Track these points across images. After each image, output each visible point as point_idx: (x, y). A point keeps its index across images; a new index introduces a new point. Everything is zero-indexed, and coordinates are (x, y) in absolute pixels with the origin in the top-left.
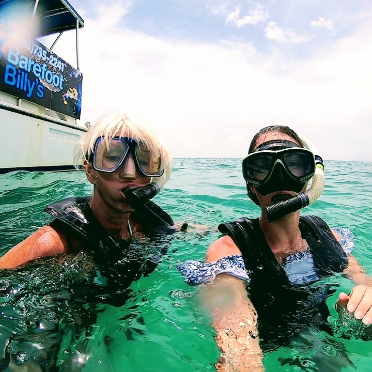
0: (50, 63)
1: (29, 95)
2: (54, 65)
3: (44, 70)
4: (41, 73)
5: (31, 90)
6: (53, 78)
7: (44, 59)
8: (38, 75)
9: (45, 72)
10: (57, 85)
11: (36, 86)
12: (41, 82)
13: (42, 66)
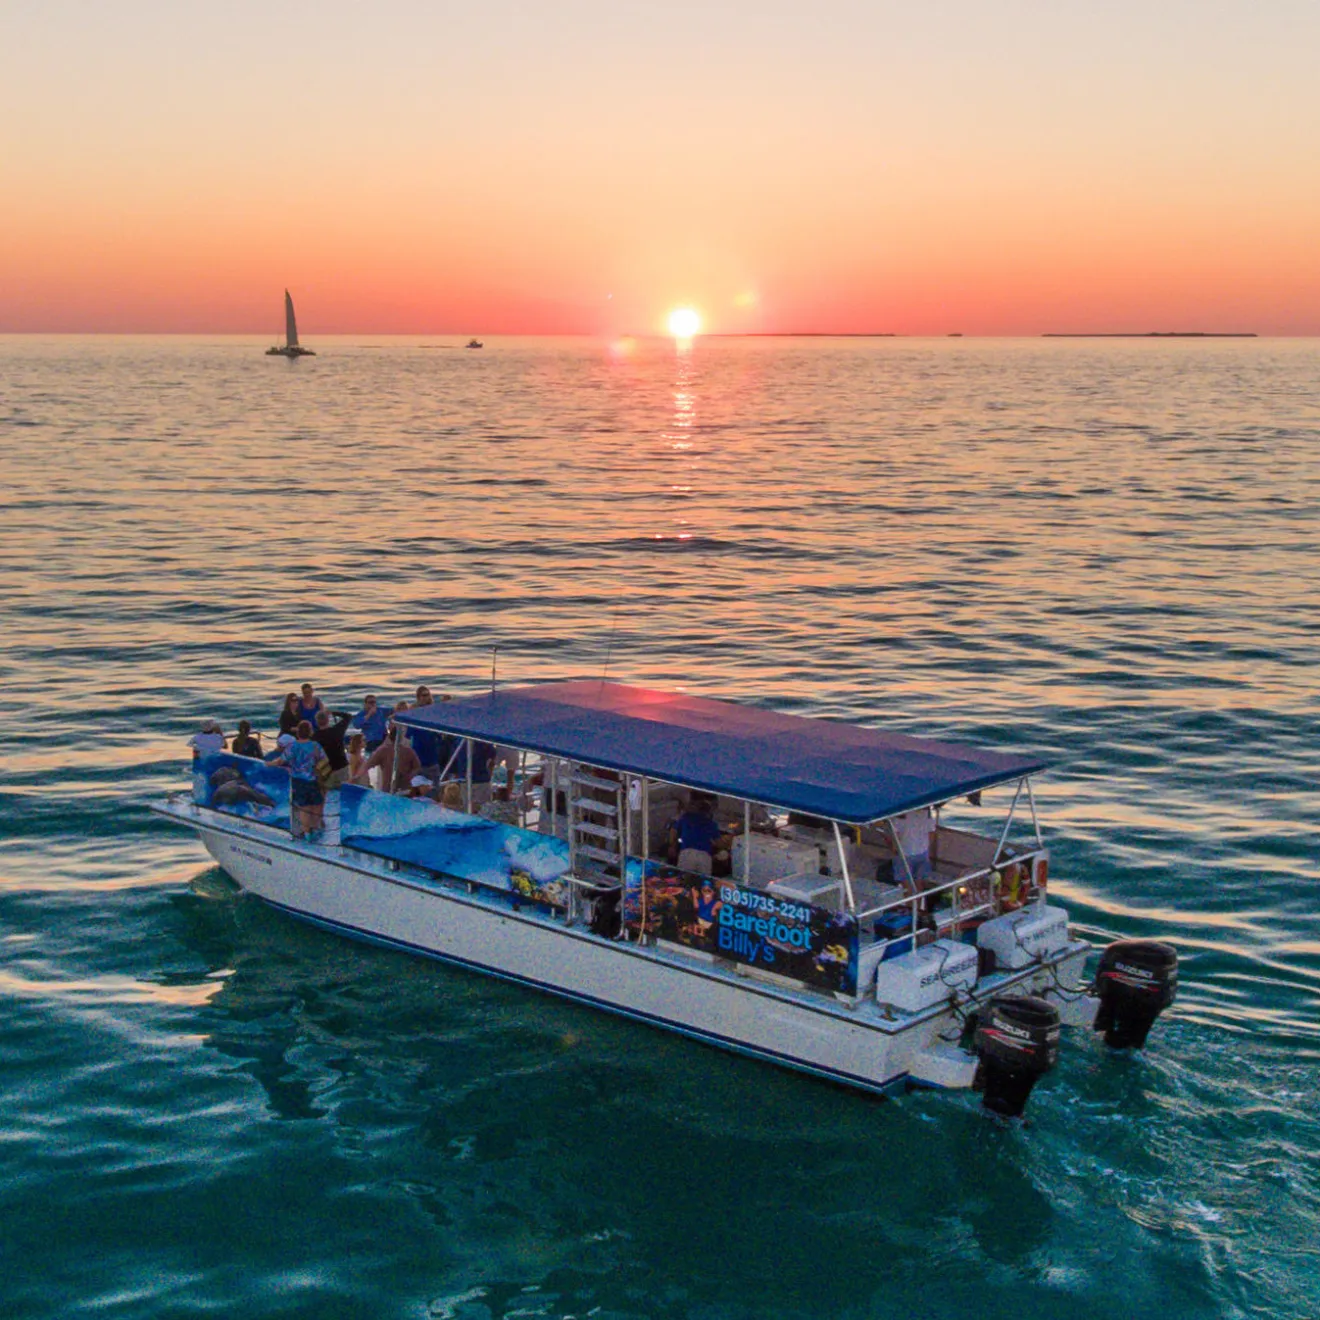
0: (783, 913)
1: (751, 959)
2: (791, 916)
3: (773, 925)
4: (768, 931)
5: (753, 954)
6: (790, 935)
7: (771, 911)
8: (763, 934)
9: (775, 929)
10: (799, 943)
11: (761, 950)
12: (770, 941)
13: (767, 921)
